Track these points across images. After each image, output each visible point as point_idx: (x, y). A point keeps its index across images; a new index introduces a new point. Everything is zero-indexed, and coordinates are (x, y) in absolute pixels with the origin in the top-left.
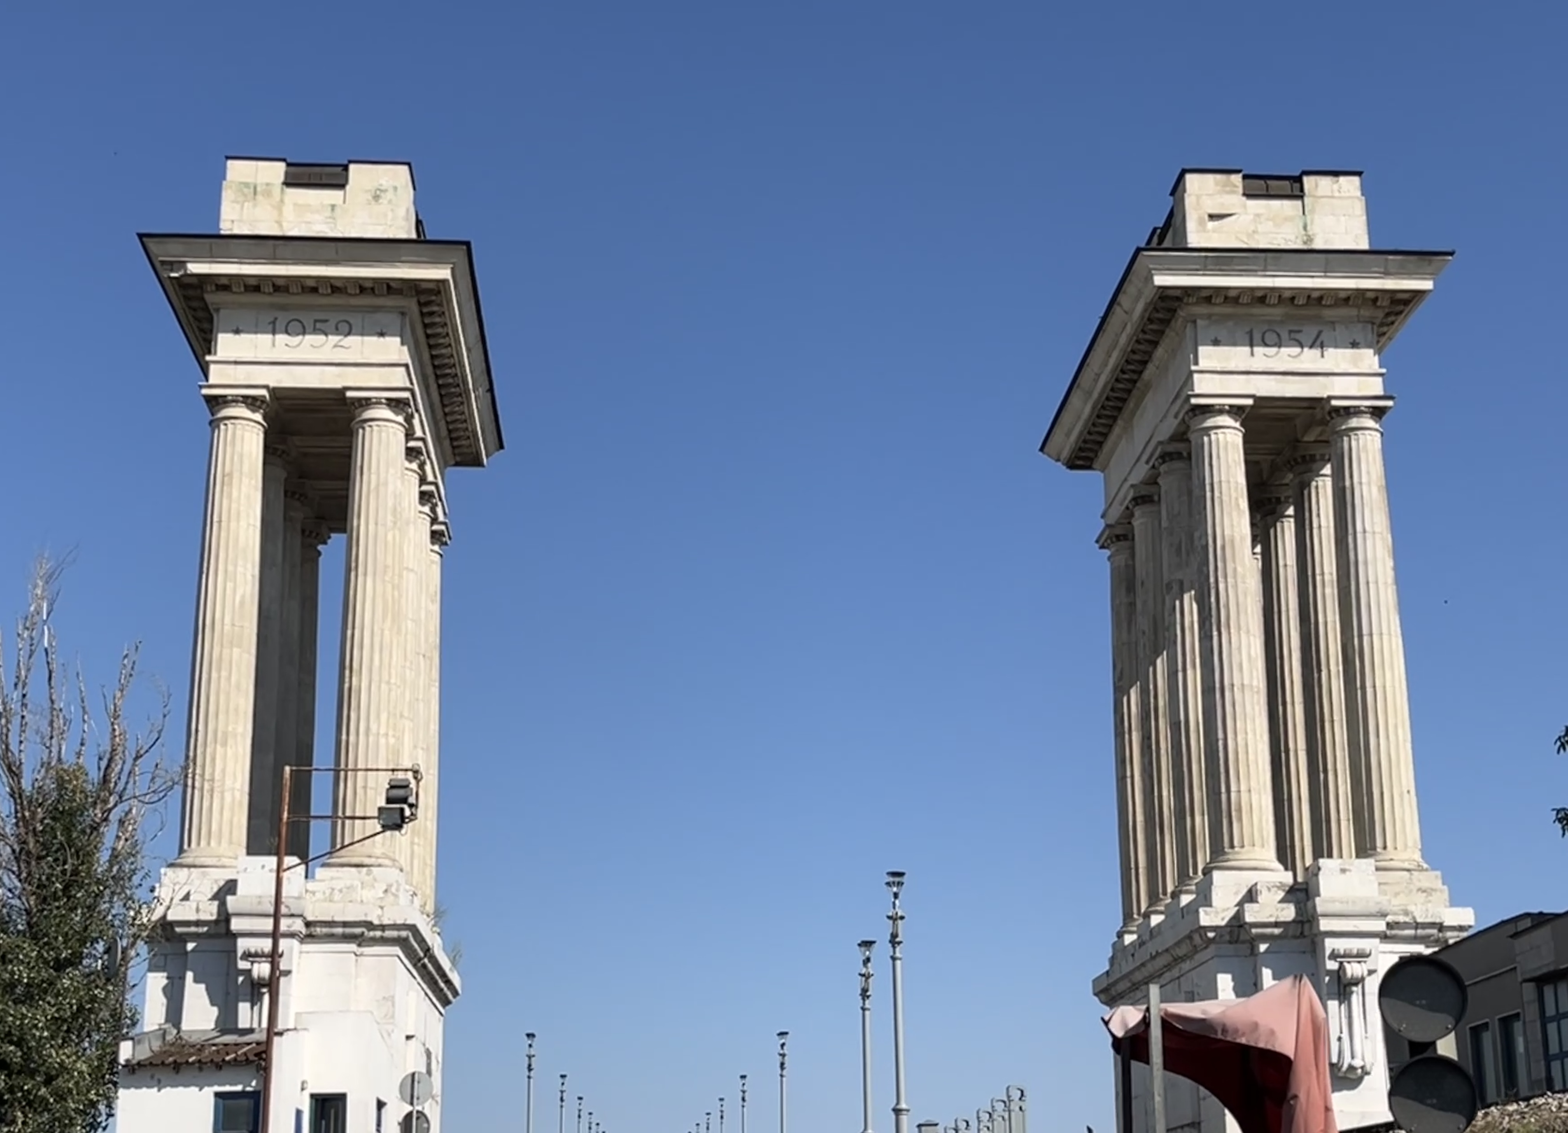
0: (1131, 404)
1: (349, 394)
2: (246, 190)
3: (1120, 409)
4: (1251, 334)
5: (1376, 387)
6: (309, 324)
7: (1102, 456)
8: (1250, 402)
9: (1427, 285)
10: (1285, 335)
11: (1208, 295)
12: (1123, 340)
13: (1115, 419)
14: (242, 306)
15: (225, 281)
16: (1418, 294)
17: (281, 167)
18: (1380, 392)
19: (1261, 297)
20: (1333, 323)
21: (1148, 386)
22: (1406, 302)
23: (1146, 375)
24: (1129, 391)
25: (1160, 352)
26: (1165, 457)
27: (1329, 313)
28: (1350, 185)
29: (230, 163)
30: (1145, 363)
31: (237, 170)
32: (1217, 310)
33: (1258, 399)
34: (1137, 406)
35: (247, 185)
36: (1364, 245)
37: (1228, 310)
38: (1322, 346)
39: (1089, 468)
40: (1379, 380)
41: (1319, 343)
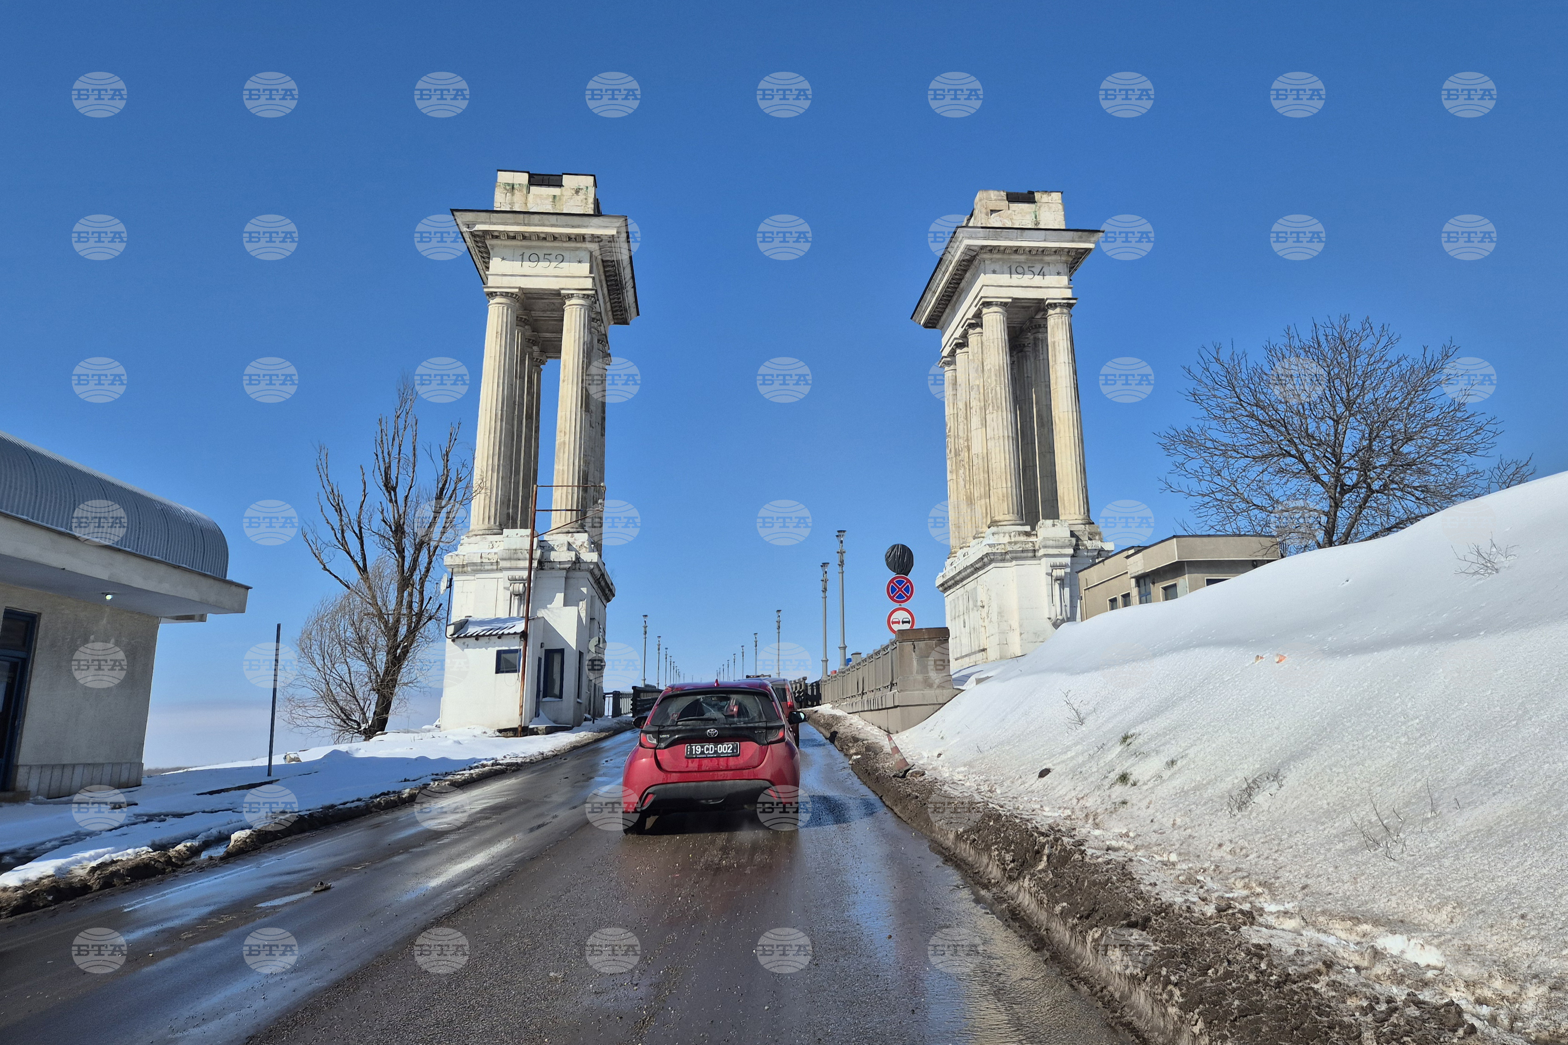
0: (954, 299)
1: (562, 292)
2: (508, 188)
3: (949, 301)
4: (1010, 268)
5: (1068, 293)
6: (541, 257)
7: (941, 323)
8: (1010, 300)
9: (1091, 246)
10: (1026, 269)
11: (991, 249)
12: (951, 269)
13: (947, 305)
14: (505, 246)
15: (496, 234)
16: (1087, 251)
17: (526, 175)
18: (1070, 296)
19: (1016, 250)
20: (1049, 263)
21: (962, 291)
22: (1082, 254)
23: (962, 285)
24: (954, 293)
25: (968, 275)
26: (971, 326)
27: (1047, 259)
28: (1056, 197)
29: (499, 173)
30: (961, 280)
31: (504, 177)
32: (994, 256)
33: (1014, 299)
34: (957, 300)
35: (509, 184)
36: (1064, 227)
37: (999, 256)
38: (1044, 275)
39: (935, 327)
40: (1070, 290)
41: (1041, 273)
